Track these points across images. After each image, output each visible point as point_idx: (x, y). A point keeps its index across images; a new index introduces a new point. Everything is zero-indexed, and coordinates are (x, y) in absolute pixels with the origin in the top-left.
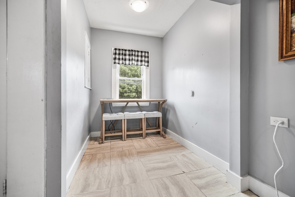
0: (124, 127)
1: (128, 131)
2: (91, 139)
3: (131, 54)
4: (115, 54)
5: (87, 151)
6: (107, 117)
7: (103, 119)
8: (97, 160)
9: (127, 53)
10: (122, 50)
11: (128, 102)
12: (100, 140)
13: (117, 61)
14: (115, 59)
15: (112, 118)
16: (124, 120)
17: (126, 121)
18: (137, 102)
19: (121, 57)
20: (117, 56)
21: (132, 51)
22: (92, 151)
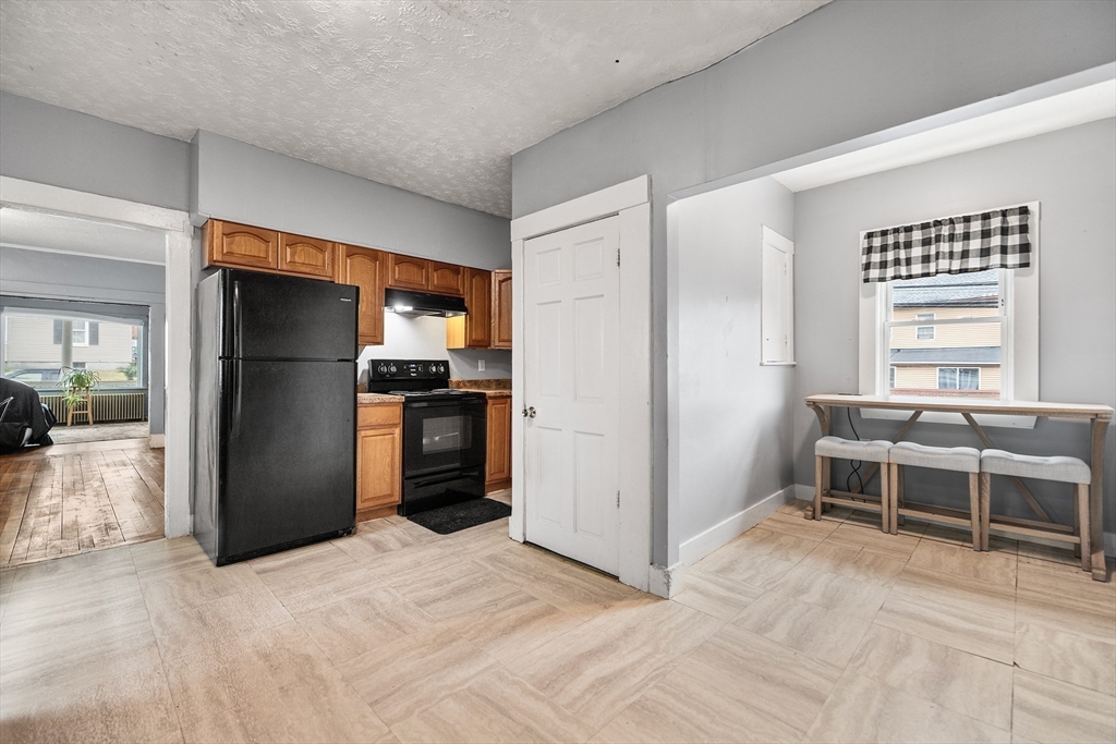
0: (889, 487)
1: (902, 504)
2: (791, 501)
3: (933, 235)
4: (869, 250)
5: (765, 522)
6: (830, 446)
7: (817, 453)
8: (774, 545)
9: (917, 235)
10: (896, 231)
11: (919, 409)
12: (809, 508)
13: (874, 273)
14: (867, 266)
15: (845, 451)
16: (886, 466)
17: (894, 470)
18: (966, 412)
19: (890, 256)
20: (876, 258)
21: (935, 226)
22: (778, 525)
